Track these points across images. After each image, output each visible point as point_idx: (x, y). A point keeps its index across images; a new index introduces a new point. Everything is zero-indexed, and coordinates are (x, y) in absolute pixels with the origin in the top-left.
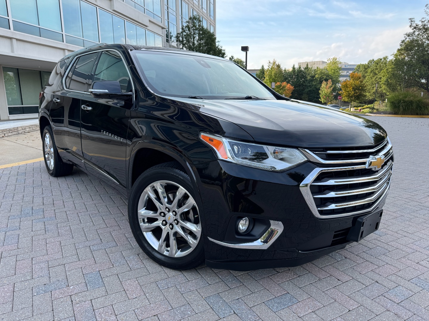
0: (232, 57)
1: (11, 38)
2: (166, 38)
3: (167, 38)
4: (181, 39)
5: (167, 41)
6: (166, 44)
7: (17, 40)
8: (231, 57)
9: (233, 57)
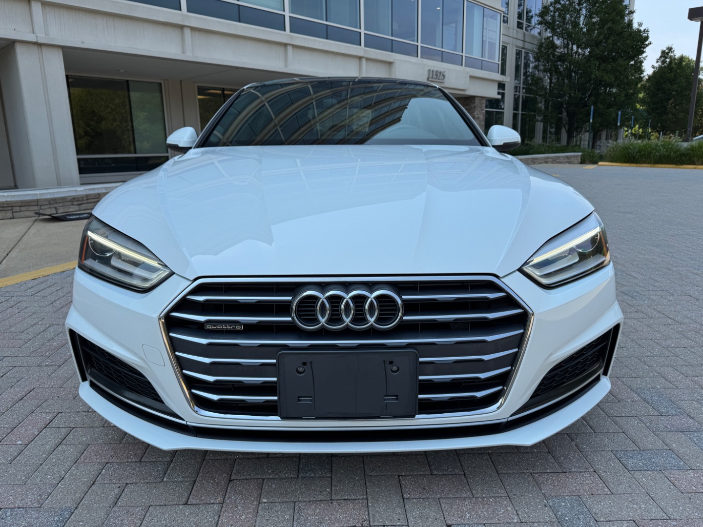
0: (667, 49)
1: (182, 27)
2: (516, 20)
3: (519, 20)
4: (548, 18)
5: (520, 25)
6: (515, 32)
7: (193, 29)
8: (665, 49)
9: (670, 49)
